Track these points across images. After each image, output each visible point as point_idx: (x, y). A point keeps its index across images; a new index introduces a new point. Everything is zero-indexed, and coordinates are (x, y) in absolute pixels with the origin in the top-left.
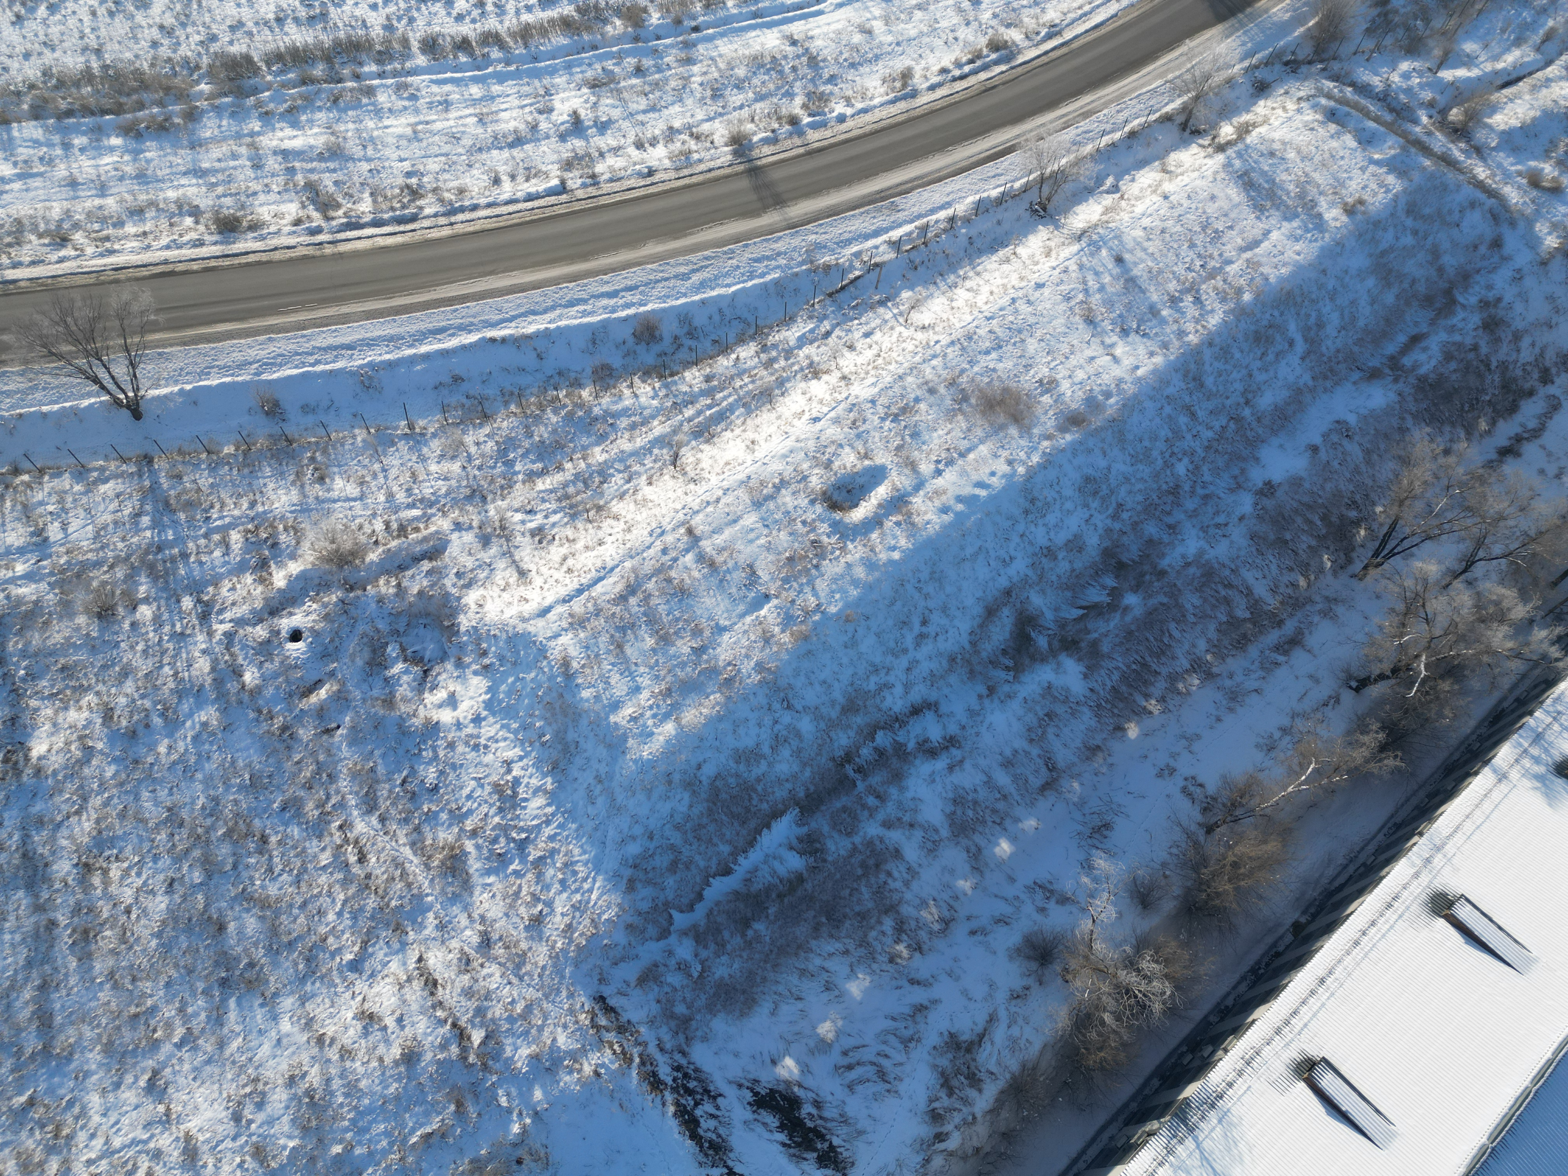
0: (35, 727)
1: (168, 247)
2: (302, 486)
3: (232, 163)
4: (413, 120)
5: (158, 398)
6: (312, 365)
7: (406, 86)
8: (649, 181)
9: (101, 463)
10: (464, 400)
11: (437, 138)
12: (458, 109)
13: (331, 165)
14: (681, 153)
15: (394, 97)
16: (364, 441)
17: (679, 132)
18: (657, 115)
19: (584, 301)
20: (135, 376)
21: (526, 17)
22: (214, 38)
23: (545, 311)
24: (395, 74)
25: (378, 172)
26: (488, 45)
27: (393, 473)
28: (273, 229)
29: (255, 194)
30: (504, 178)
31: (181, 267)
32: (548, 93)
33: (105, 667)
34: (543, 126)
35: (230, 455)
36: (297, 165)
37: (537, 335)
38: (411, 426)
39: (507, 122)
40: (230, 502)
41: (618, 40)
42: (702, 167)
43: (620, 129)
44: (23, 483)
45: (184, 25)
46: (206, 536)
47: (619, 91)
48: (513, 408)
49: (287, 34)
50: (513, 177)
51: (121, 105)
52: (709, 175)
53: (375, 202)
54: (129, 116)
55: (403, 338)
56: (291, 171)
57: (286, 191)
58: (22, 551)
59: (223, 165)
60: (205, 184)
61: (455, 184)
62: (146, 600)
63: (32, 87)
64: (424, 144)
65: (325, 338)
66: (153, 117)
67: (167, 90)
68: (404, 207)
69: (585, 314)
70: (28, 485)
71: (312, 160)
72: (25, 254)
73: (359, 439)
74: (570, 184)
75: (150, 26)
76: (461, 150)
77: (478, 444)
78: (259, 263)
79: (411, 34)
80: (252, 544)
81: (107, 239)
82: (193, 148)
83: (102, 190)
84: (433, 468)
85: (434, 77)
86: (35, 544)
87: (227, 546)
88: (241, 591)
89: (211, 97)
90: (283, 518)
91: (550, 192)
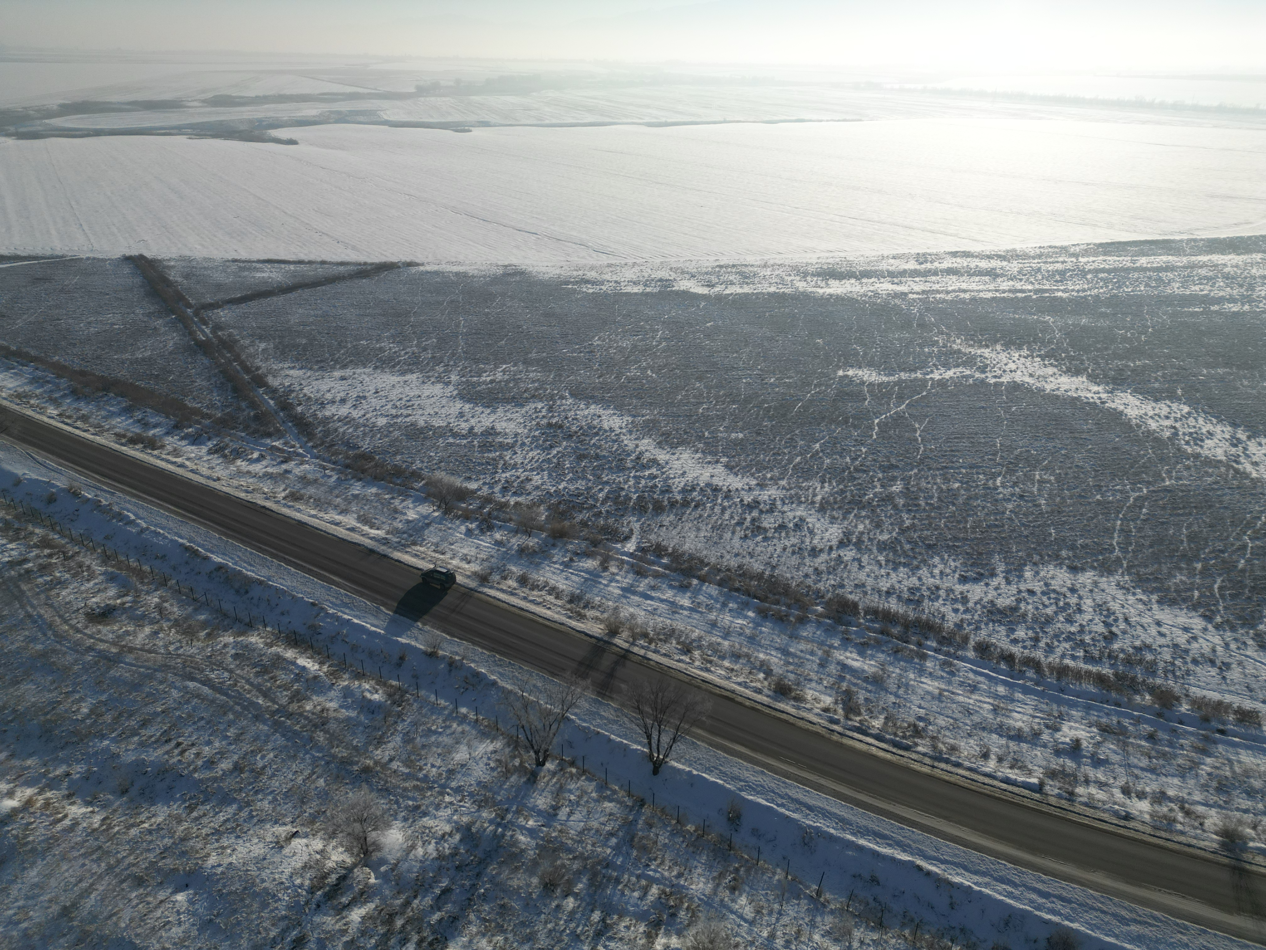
0: (460, 934)
1: (739, 684)
2: (718, 885)
3: (808, 657)
4: (943, 687)
5: (674, 768)
6: (778, 805)
7: (951, 664)
8: (1122, 823)
9: (617, 788)
10: (871, 900)
11: (955, 705)
12: (982, 695)
13: (870, 687)
14: (1165, 817)
15: (937, 667)
16: (779, 881)
17: (1170, 799)
18: (1154, 777)
19: (1015, 885)
20: (671, 747)
21: (1068, 662)
22: (842, 586)
23: (976, 873)
24: (947, 654)
25: (899, 707)
26: (1028, 666)
27: (785, 920)
28: (808, 706)
29: (811, 680)
30: (993, 757)
31: (739, 699)
32: (1061, 716)
33: (523, 924)
34: (1045, 737)
35: (689, 831)
36: (848, 677)
37: (959, 887)
38: (819, 893)
39: (1016, 721)
40: (667, 862)
41: (1143, 708)
42: (1182, 839)
43: (1113, 771)
44: (571, 772)
45: (829, 573)
46: (638, 877)
47: (1126, 744)
48: (907, 932)
49: (888, 602)
50: (1000, 760)
51: (767, 597)
52: (1187, 849)
53: (885, 724)
54: (767, 605)
55: (851, 825)
56: (842, 678)
57: (831, 688)
58: (540, 813)
59: (802, 655)
60: (785, 661)
61: (952, 741)
62: (576, 896)
63: (729, 570)
64: (943, 705)
65: (798, 792)
66: (780, 611)
67: (797, 601)
68: (904, 737)
69: (1010, 895)
70: (572, 775)
71: (859, 678)
72: (665, 648)
73: (777, 877)
74: (1047, 788)
75: (810, 566)
76: (968, 722)
77: (862, 942)
78: (786, 722)
79: (972, 636)
80: (660, 903)
81: (711, 662)
82: (790, 637)
83: (727, 635)
84: (817, 937)
85: (974, 668)
86: (548, 814)
87: (645, 894)
88: (631, 934)
89: (821, 615)
90: (691, 899)
91: (1026, 786)
